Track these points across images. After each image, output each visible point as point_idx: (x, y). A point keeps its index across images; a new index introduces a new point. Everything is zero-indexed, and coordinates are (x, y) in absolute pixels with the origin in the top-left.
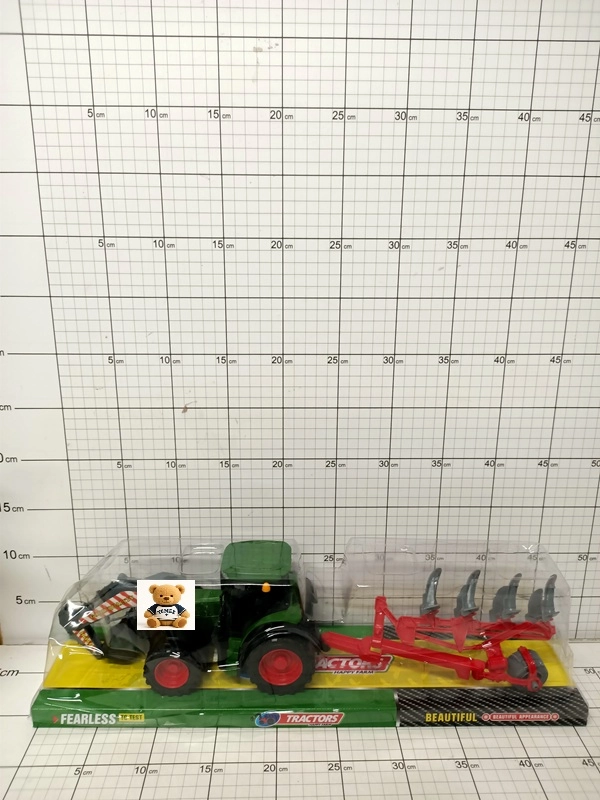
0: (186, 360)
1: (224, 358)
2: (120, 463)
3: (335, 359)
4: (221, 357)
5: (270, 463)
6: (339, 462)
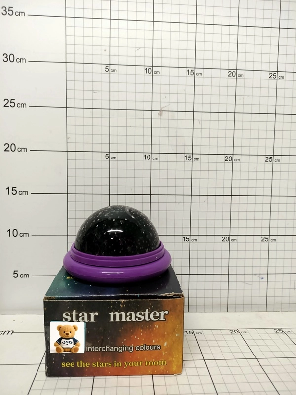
0: (164, 71)
1: (193, 71)
2: (108, 154)
3: (274, 75)
4: (190, 70)
5: (223, 158)
6: (275, 158)
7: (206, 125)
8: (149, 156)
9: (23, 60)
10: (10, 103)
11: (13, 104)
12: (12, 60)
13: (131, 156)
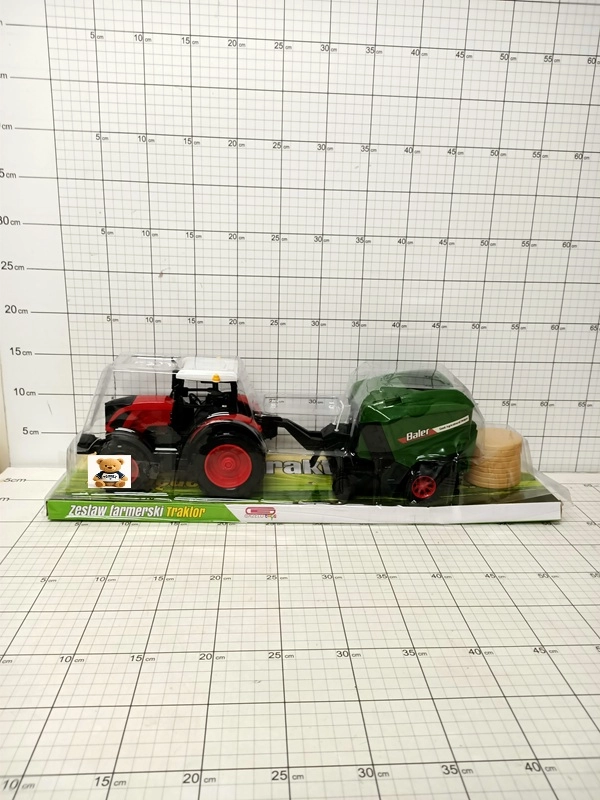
0: (162, 234)
1: (192, 234)
2: (110, 317)
3: (277, 237)
4: (190, 232)
5: (227, 321)
6: (281, 321)
7: (208, 288)
8: (152, 319)
9: (17, 222)
10: (7, 265)
11: (10, 267)
12: (6, 222)
13: (132, 319)
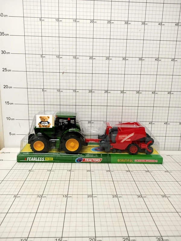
2: (43, 90)
3: (108, 58)
5: (88, 91)
6: (109, 91)
7: (81, 78)
8: (59, 90)
9: (9, 53)
10: (5, 70)
11: (6, 70)
12: (5, 53)
13: (52, 90)
